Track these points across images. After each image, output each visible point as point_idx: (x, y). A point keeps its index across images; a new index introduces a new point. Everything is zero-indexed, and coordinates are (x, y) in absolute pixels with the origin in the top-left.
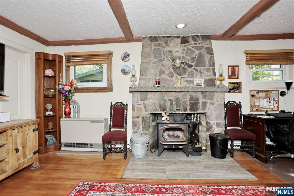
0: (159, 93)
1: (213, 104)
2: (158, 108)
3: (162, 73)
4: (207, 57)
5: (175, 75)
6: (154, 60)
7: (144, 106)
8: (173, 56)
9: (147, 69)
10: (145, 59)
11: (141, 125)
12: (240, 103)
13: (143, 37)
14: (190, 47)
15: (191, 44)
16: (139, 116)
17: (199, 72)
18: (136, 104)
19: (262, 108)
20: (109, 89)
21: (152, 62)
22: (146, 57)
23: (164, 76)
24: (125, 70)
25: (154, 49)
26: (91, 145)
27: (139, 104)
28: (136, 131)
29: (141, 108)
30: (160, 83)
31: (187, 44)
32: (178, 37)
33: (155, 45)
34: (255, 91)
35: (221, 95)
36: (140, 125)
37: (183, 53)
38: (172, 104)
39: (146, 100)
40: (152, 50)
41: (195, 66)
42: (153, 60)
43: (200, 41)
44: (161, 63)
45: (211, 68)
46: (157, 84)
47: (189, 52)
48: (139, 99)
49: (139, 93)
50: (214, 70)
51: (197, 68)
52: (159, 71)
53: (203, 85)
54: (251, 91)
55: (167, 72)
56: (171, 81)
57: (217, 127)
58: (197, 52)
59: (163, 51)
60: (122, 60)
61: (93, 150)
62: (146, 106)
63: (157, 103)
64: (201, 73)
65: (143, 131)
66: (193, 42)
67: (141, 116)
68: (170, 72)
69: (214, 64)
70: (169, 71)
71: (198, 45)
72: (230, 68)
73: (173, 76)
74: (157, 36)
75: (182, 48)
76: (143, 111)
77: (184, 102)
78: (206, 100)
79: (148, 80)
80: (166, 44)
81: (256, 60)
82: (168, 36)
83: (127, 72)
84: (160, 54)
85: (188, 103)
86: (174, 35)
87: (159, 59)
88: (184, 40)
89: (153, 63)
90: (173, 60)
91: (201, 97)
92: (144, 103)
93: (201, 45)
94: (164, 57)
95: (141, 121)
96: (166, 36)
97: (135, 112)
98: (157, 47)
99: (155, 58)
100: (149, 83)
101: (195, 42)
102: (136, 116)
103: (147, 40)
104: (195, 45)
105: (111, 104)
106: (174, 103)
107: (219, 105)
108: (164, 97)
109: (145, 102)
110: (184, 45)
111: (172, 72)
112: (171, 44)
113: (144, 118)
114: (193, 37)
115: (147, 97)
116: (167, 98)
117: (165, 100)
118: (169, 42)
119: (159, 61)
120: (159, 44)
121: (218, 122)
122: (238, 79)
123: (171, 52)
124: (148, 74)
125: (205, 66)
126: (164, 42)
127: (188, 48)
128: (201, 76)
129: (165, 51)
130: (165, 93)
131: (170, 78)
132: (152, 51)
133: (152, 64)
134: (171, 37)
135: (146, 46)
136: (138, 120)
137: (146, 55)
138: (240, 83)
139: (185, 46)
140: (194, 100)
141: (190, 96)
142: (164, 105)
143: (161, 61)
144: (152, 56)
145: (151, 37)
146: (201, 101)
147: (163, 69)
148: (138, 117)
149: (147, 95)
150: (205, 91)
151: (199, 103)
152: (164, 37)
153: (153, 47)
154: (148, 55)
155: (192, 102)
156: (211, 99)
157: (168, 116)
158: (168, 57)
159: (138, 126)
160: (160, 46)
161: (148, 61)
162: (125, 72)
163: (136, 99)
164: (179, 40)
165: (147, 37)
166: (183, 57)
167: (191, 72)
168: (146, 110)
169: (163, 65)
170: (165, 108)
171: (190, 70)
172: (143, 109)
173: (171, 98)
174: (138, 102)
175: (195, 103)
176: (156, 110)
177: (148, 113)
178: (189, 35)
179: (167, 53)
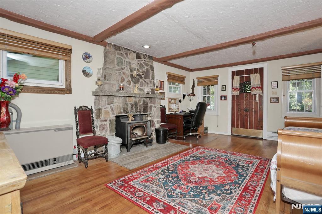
0: (123, 97)
1: (155, 107)
2: (122, 111)
3: (123, 80)
4: (151, 72)
5: (132, 83)
6: (118, 67)
7: (111, 110)
8: (131, 67)
9: (111, 74)
10: (109, 65)
11: (109, 128)
12: (165, 106)
13: (108, 43)
14: (142, 62)
15: (143, 60)
16: (106, 119)
17: (146, 83)
18: (104, 107)
19: (173, 109)
20: (68, 90)
21: (115, 69)
22: (111, 63)
23: (124, 83)
24: (86, 71)
25: (117, 58)
26: (54, 160)
27: (107, 108)
28: (104, 134)
29: (108, 111)
30: (124, 89)
31: (140, 59)
32: (135, 52)
33: (118, 54)
34: (170, 99)
35: (159, 100)
36: (107, 128)
37: (137, 66)
38: (132, 107)
39: (113, 103)
40: (116, 57)
41: (144, 78)
42: (116, 67)
43: (147, 59)
44: (122, 71)
45: (153, 80)
46: (120, 90)
47: (141, 66)
48: (107, 103)
49: (107, 97)
50: (154, 82)
51: (145, 80)
52: (121, 78)
53: (150, 93)
54: (169, 99)
55: (126, 80)
56: (129, 88)
57: (157, 123)
58: (146, 68)
59: (124, 61)
60: (84, 60)
61: (58, 166)
62: (113, 110)
63: (122, 107)
64: (147, 84)
65: (110, 133)
66: (143, 59)
67: (108, 119)
68: (129, 81)
69: (154, 78)
70: (128, 79)
71: (146, 62)
72: (160, 82)
73: (131, 84)
74: (120, 46)
75: (137, 62)
76: (110, 114)
77: (140, 105)
78: (152, 105)
79: (112, 85)
80: (126, 55)
81: (172, 79)
82: (128, 49)
83: (88, 74)
84: (122, 63)
85: (142, 107)
86: (132, 50)
87: (121, 67)
88: (138, 56)
89: (117, 70)
90: (131, 71)
91: (149, 102)
92: (111, 107)
93: (148, 63)
94: (125, 66)
95: (108, 124)
96: (127, 49)
97: (103, 115)
98: (120, 56)
99: (118, 65)
100: (113, 87)
101: (145, 60)
102: (104, 119)
103: (112, 47)
104: (145, 62)
105: (75, 108)
106: (134, 107)
107: (158, 108)
108: (127, 102)
109: (112, 105)
110: (138, 59)
111: (130, 81)
112: (130, 56)
113: (111, 120)
114: (144, 55)
115: (113, 101)
116: (129, 102)
117: (127, 104)
118: (128, 55)
119: (121, 69)
120: (121, 54)
121: (158, 120)
122: (163, 90)
123: (130, 63)
124: (112, 79)
125: (150, 79)
126: (125, 54)
127: (141, 63)
128: (147, 86)
129: (125, 61)
130: (127, 97)
131: (128, 86)
132: (116, 59)
133: (115, 71)
134: (130, 50)
135: (111, 52)
136: (106, 123)
137: (111, 61)
138: (164, 93)
139: (139, 61)
140: (146, 104)
141: (144, 101)
142: (127, 108)
143: (122, 69)
144: (116, 63)
145: (115, 45)
146: (149, 105)
147: (124, 77)
148: (106, 121)
149: (113, 99)
150: (151, 98)
151: (148, 106)
152: (125, 49)
153: (117, 56)
154: (112, 62)
155: (144, 105)
156: (154, 104)
157: (132, 117)
158: (127, 67)
159: (106, 129)
160: (122, 56)
161: (112, 67)
162: (86, 74)
163: (104, 103)
164: (135, 55)
165: (111, 44)
166: (137, 69)
167: (142, 82)
168: (113, 114)
169: (124, 73)
170: (127, 111)
171: (141, 80)
172: (111, 112)
173: (131, 102)
174: (106, 106)
175: (146, 106)
176: (121, 113)
177: (114, 116)
178: (141, 53)
179: (127, 63)
